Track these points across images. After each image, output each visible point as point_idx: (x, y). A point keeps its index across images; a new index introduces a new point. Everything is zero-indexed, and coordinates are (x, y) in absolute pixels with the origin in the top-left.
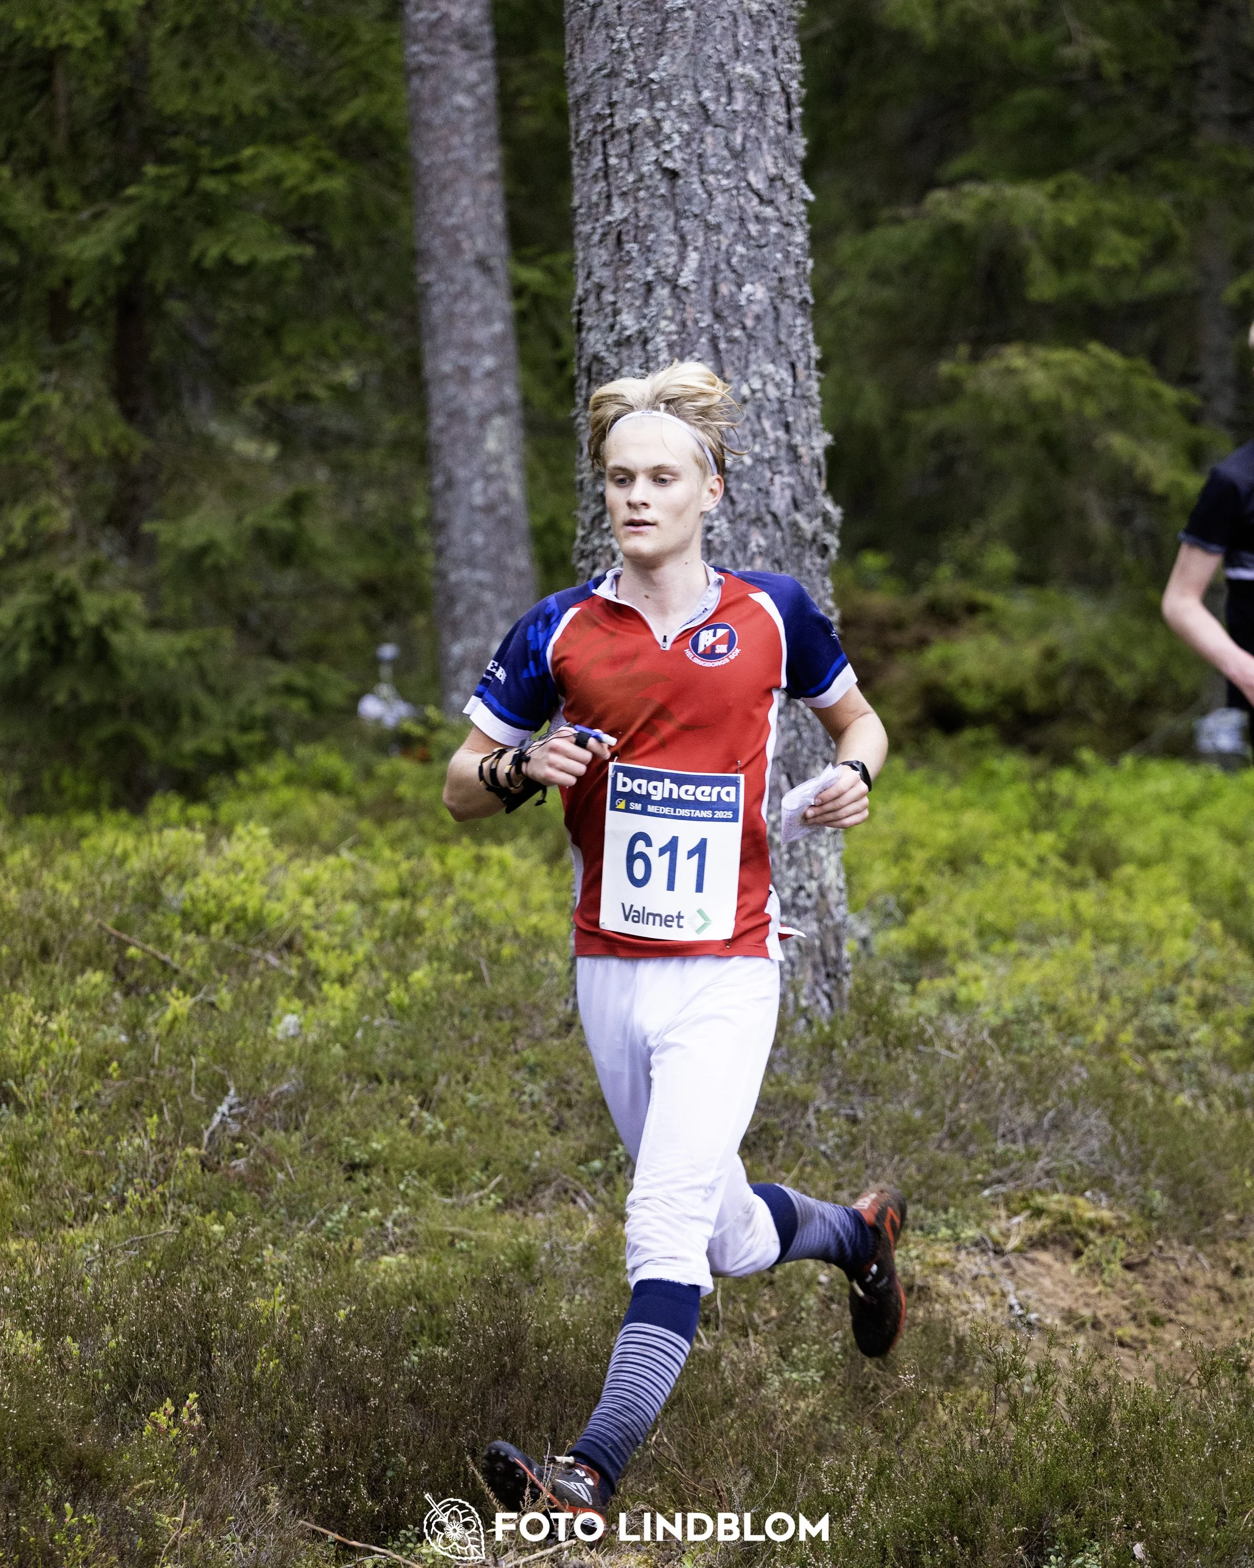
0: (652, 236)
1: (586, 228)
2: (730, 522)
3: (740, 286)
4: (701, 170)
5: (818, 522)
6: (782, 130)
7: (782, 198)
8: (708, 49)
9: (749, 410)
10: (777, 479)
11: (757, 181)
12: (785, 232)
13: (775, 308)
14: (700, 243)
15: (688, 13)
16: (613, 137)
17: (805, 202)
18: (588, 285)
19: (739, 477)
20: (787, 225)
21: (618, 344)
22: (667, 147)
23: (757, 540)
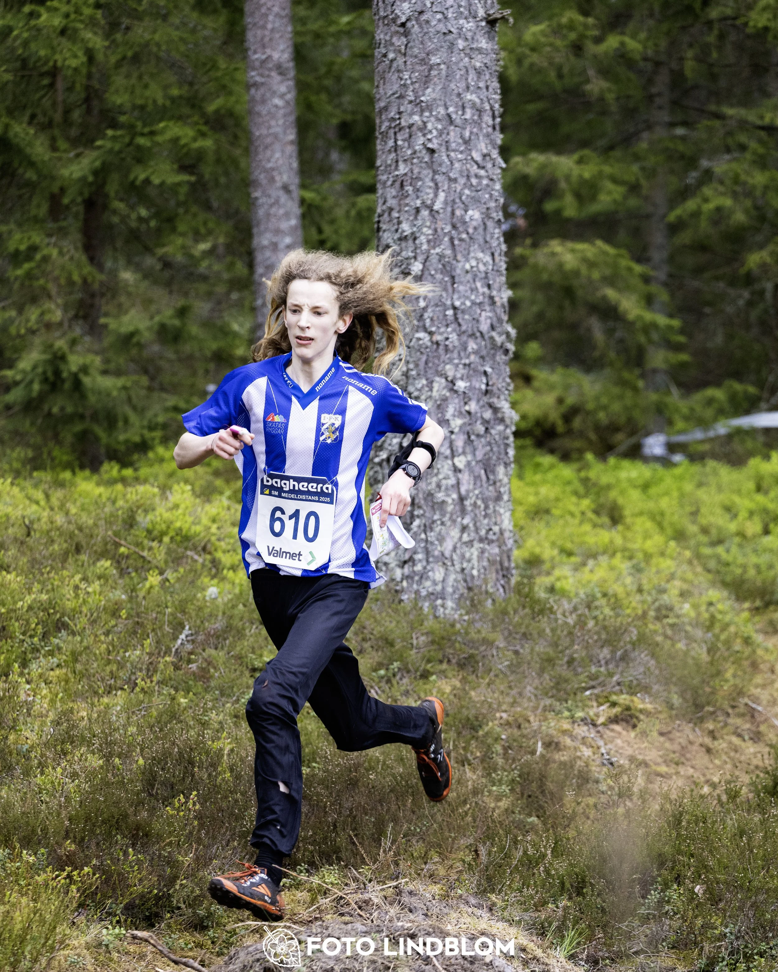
0: (420, 183)
1: (384, 178)
2: (459, 335)
3: (466, 211)
4: (447, 149)
5: (504, 337)
6: (490, 130)
7: (489, 165)
8: (452, 86)
9: (469, 277)
10: (483, 314)
11: (477, 156)
12: (491, 183)
13: (485, 224)
14: (446, 187)
15: (442, 66)
16: (400, 130)
17: (501, 168)
18: (384, 207)
19: (463, 312)
20: (492, 180)
21: (400, 239)
22: (429, 136)
23: (472, 345)
